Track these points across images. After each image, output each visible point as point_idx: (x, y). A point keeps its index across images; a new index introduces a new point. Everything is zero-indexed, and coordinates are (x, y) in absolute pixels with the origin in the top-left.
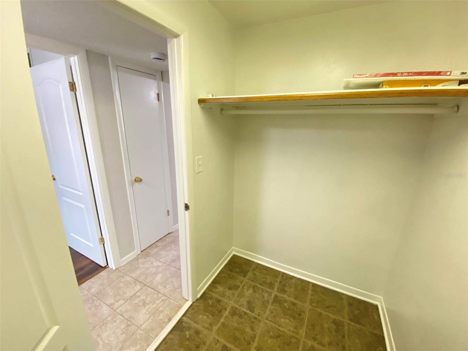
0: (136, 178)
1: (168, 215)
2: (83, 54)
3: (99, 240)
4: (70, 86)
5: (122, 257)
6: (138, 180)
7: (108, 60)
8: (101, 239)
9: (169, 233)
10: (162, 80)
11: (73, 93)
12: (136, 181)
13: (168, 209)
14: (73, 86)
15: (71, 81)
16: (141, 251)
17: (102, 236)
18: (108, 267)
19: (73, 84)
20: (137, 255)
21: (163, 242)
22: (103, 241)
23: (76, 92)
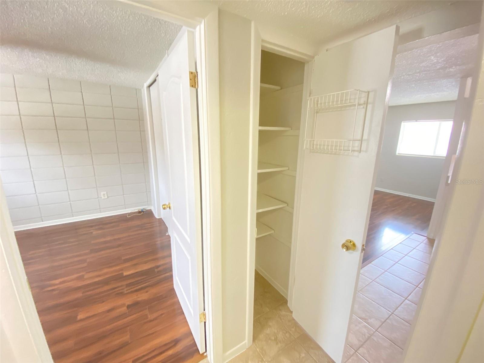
4: (191, 79)
7: (250, 28)
8: (202, 315)
11: (194, 90)
14: (194, 79)
15: (193, 70)
17: (204, 310)
18: (206, 356)
19: (195, 75)
20: (247, 349)
21: (285, 332)
22: (205, 319)
23: (197, 88)
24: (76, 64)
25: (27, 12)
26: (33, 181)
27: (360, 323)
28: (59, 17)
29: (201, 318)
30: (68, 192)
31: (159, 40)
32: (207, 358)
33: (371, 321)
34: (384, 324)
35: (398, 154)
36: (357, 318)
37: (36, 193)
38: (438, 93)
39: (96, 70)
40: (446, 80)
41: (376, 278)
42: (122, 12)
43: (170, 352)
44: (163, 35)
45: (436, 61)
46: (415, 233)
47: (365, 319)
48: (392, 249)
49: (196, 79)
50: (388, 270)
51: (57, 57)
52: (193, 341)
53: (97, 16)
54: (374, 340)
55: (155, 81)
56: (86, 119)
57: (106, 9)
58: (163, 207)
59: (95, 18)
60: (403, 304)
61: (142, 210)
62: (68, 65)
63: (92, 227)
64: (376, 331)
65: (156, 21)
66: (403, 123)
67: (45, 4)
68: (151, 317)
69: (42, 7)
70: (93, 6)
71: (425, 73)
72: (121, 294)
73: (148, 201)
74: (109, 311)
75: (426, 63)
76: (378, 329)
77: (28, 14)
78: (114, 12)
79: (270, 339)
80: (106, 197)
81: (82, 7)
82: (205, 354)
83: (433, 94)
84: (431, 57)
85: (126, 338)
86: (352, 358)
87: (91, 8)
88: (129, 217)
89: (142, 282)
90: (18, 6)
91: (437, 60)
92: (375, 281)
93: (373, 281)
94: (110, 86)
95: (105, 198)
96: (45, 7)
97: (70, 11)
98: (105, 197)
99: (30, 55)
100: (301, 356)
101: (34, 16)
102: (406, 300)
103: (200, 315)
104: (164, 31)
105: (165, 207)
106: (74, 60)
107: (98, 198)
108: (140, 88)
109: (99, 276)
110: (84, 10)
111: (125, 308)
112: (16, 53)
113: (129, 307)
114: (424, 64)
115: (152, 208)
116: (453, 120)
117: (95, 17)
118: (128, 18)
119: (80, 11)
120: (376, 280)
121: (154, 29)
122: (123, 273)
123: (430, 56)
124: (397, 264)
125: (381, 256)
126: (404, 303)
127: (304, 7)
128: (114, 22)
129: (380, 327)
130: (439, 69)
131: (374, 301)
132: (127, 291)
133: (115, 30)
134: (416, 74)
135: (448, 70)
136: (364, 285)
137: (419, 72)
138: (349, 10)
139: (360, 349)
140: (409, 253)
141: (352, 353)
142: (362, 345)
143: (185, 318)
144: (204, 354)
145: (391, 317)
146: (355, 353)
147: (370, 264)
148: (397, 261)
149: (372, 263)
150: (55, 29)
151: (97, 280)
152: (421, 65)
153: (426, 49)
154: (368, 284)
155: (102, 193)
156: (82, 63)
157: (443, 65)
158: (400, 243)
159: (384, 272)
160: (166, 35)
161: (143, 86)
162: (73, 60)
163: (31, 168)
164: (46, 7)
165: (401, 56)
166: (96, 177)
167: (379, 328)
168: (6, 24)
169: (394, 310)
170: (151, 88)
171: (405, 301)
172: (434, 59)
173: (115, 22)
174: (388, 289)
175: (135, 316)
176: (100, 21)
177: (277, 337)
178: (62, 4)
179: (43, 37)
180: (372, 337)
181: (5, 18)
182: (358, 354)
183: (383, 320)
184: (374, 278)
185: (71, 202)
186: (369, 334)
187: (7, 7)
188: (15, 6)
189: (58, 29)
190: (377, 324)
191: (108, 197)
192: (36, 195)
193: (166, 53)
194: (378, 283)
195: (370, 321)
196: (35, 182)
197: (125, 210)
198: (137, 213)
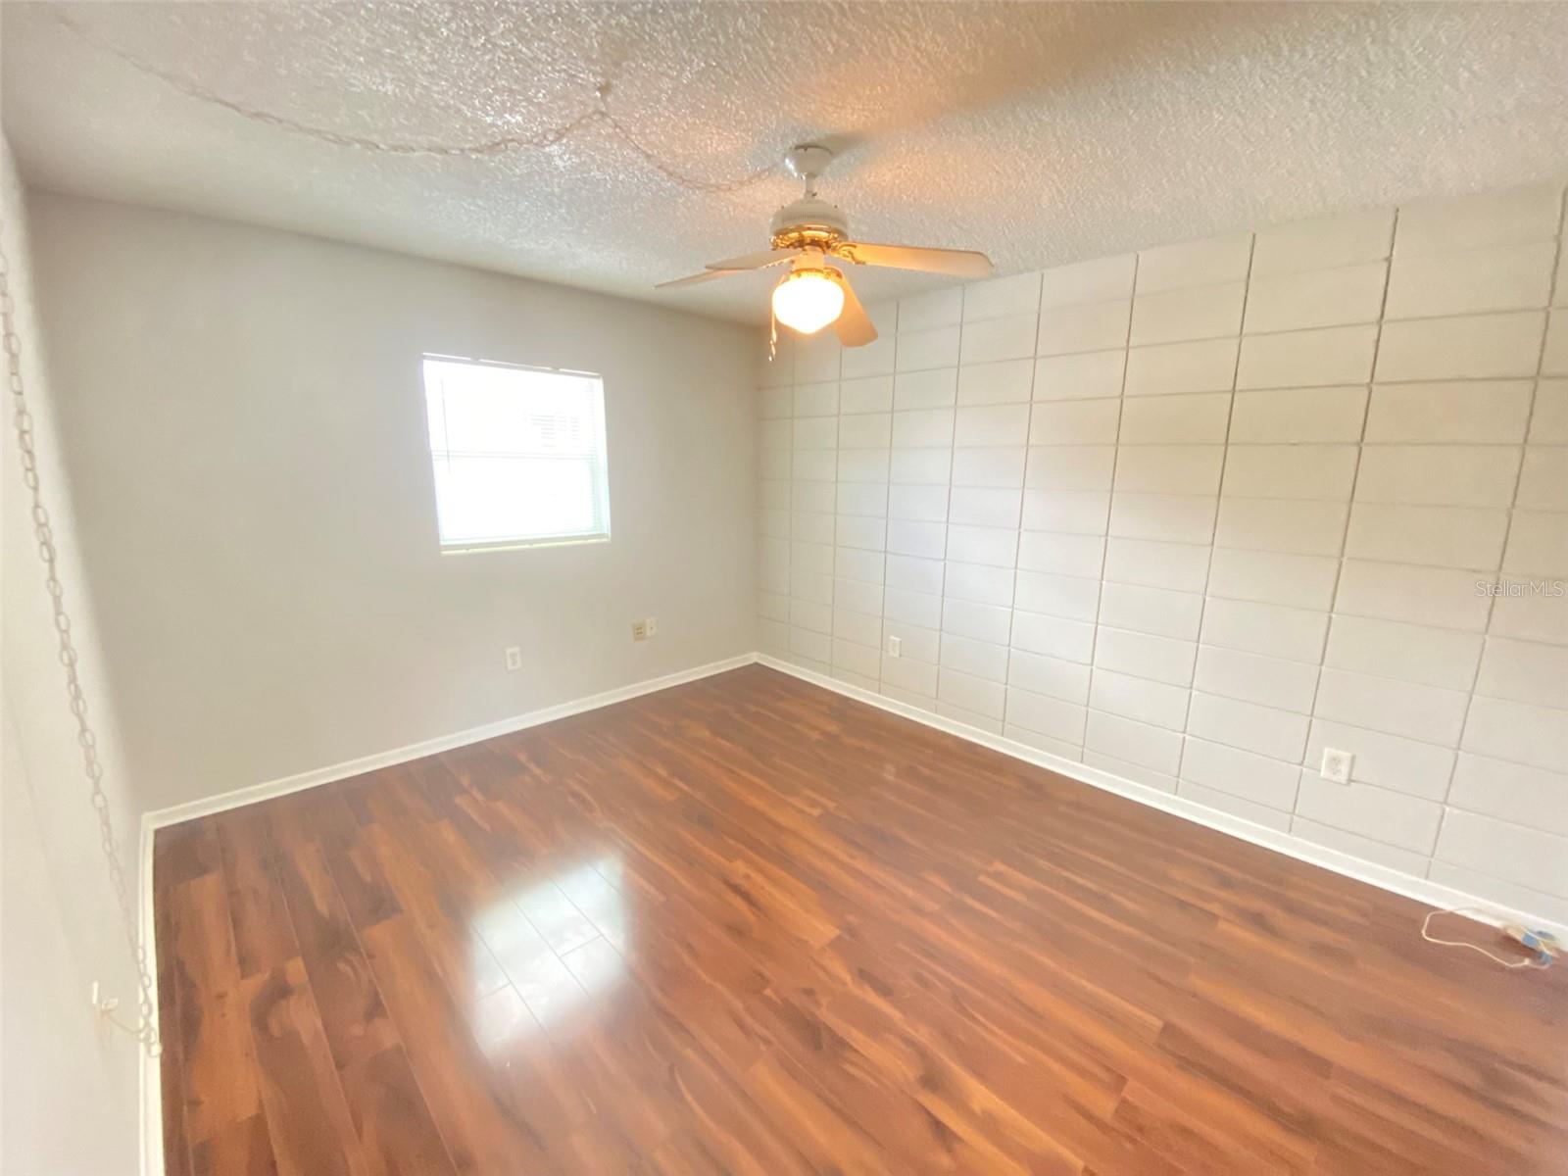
30: (1190, 696)
37: (1092, 664)
80: (1343, 778)
88: (1435, 941)
95: (1335, 778)
98: (1336, 772)
155: (1328, 752)
166: (1324, 668)
185: (1188, 737)
191: (1350, 781)
192: (1092, 671)
196: (1099, 627)
197: (1422, 881)
198: (1483, 943)
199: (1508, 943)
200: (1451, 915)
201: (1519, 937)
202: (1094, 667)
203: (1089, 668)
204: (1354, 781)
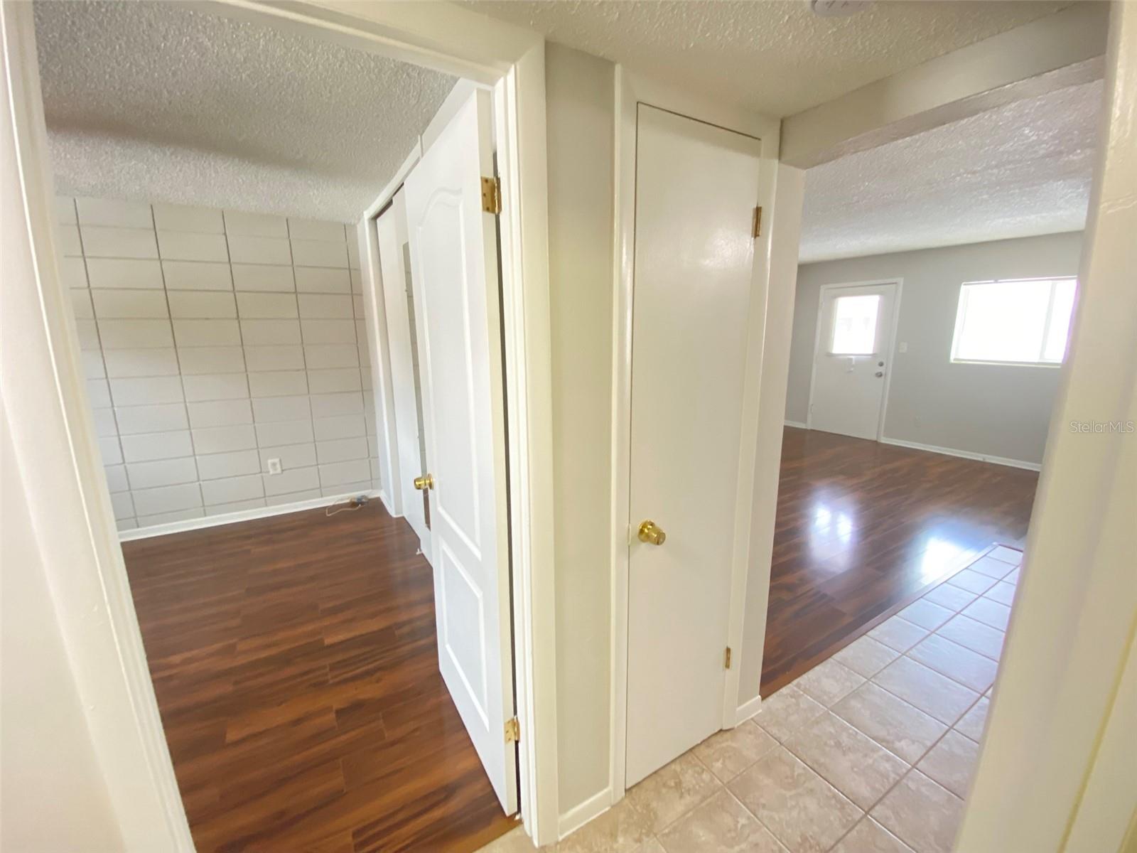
0: (644, 526)
1: (727, 666)
2: (534, 54)
3: (505, 727)
4: (484, 195)
5: (563, 809)
6: (650, 535)
7: (612, 78)
8: (510, 724)
9: (721, 730)
10: (780, 155)
11: (493, 216)
12: (643, 536)
13: (730, 646)
14: (492, 195)
15: (490, 176)
16: (626, 790)
17: (515, 712)
18: (520, 822)
19: (494, 186)
20: (613, 807)
21: (700, 771)
22: (517, 734)
23: (499, 213)
24: (216, 172)
25: (119, 59)
26: (119, 435)
27: (874, 750)
28: (188, 68)
29: (507, 732)
30: (196, 460)
31: (404, 112)
32: (521, 827)
33: (902, 745)
34: (931, 753)
35: (955, 360)
36: (869, 739)
37: (124, 462)
38: (1044, 214)
39: (260, 183)
40: (1061, 181)
41: (911, 648)
42: (327, 54)
43: (437, 814)
44: (413, 102)
45: (1034, 138)
46: (1000, 545)
47: (888, 742)
48: (945, 582)
49: (496, 194)
50: (937, 629)
51: (177, 157)
52: (489, 790)
53: (271, 65)
54: (909, 788)
55: (389, 203)
56: (235, 295)
57: (293, 49)
58: (417, 483)
59: (267, 68)
60: (975, 707)
61: (358, 499)
62: (199, 175)
63: (249, 537)
64: (914, 766)
65: (401, 72)
66: (963, 288)
67: (162, 39)
68: (389, 735)
69: (153, 47)
70: (264, 43)
71: (1011, 166)
72: (320, 686)
73: (372, 479)
74: (297, 722)
75: (1011, 144)
76: (917, 763)
77: (121, 62)
78: (310, 55)
79: (665, 785)
80: (279, 470)
81: (242, 45)
82: (517, 817)
83: (1033, 217)
84: (1024, 131)
85: (337, 781)
86: (856, 828)
87: (261, 47)
88: (330, 515)
89: (366, 659)
90: (102, 46)
91: (1037, 135)
92: (907, 654)
93: (903, 654)
94: (287, 220)
95: (276, 473)
96: (161, 46)
97: (214, 52)
98: (276, 470)
99: (116, 153)
100: (738, 822)
101: (133, 67)
102: (983, 697)
103: (505, 724)
104: (415, 93)
105: (420, 485)
106: (213, 163)
107: (261, 472)
108: (352, 223)
109: (269, 646)
110: (243, 50)
111: (333, 716)
112: (87, 148)
113: (339, 713)
114: (1007, 146)
115: (382, 495)
116: (1076, 276)
117: (268, 66)
118: (340, 66)
119: (235, 54)
120: (911, 652)
121: (394, 90)
122: (322, 640)
123: (1019, 128)
124: (959, 616)
125: (922, 597)
126: (978, 704)
127: (732, 30)
128: (308, 75)
129: (922, 757)
130: (1044, 157)
131: (906, 701)
132: (332, 678)
133: (308, 93)
134: (990, 171)
135: (1066, 159)
136: (883, 666)
137: (996, 166)
138: (830, 32)
139: (877, 808)
140: (987, 591)
141: (857, 817)
142: (881, 799)
143: (469, 738)
144: (515, 817)
145: (948, 736)
146: (865, 816)
147: (895, 616)
148: (959, 609)
149: (898, 614)
150: (178, 94)
151: (264, 654)
152: (1001, 150)
153: (1011, 113)
154: (890, 661)
155: (270, 461)
156: (231, 168)
157: (1052, 148)
158: (967, 568)
159: (929, 635)
160: (421, 100)
161: (360, 218)
162: (210, 164)
163: (113, 406)
164: (163, 45)
165: (953, 128)
166: (256, 424)
167: (920, 760)
168: (72, 85)
169: (955, 719)
170: (378, 221)
171: (981, 701)
172: (1031, 134)
173: (310, 75)
174: (941, 673)
175: (353, 733)
176: (278, 75)
177: (680, 782)
178: (197, 38)
179: (151, 112)
180: (904, 781)
181: (71, 72)
182: (872, 819)
183: (929, 744)
184: (905, 650)
185: (201, 483)
186: (898, 775)
187: (77, 48)
188: (95, 44)
189: (184, 93)
190: (915, 751)
191: (283, 471)
192: (125, 467)
193: (417, 141)
194: (916, 661)
195: (898, 745)
196: (122, 437)
197: (321, 499)
198: (349, 507)
199: (353, 504)
200: (334, 506)
201: (356, 501)
202: (126, 464)
203: (123, 466)
204: (285, 470)
